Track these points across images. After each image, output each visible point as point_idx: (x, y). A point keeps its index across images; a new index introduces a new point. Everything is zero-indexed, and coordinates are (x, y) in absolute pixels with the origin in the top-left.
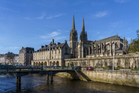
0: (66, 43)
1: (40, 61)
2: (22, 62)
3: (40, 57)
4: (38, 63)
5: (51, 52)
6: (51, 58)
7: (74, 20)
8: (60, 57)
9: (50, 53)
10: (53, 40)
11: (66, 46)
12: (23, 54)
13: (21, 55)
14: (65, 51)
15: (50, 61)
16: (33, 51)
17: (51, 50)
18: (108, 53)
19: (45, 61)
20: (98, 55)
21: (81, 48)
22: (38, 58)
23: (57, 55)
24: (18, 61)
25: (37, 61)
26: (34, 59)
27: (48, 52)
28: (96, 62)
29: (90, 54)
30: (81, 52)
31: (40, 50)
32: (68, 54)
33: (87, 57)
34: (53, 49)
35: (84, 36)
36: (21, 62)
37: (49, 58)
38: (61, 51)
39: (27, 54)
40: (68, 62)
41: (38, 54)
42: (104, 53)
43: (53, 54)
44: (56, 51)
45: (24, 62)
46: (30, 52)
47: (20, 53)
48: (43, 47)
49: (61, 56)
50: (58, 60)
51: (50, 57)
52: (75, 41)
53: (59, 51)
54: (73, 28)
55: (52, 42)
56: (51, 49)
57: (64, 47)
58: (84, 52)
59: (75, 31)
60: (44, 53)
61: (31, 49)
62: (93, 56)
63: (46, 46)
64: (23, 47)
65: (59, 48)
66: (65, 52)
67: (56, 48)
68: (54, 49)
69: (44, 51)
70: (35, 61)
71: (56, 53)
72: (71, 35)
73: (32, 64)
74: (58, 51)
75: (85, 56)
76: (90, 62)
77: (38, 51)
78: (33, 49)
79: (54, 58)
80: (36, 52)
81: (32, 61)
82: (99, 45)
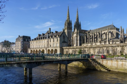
0: (63, 32)
1: (37, 49)
2: (19, 50)
3: (37, 45)
4: (35, 51)
5: (49, 40)
6: (49, 46)
7: (69, 11)
8: (58, 45)
9: (48, 41)
10: (50, 29)
11: (64, 34)
12: (19, 42)
13: (18, 43)
14: (63, 39)
15: (48, 49)
16: (29, 40)
17: (48, 38)
18: (105, 41)
19: (43, 49)
21: (77, 36)
22: (35, 46)
23: (55, 44)
24: (14, 49)
25: (34, 49)
26: (31, 47)
27: (46, 41)
28: (97, 50)
29: (86, 43)
30: (77, 40)
31: (37, 38)
32: (66, 42)
33: (82, 45)
34: (50, 37)
35: (78, 25)
36: (17, 50)
37: (46, 46)
38: (59, 39)
39: (23, 43)
40: (67, 50)
41: (35, 42)
43: (50, 42)
44: (54, 40)
45: (20, 50)
46: (27, 40)
47: (16, 41)
48: (40, 35)
49: (59, 44)
50: (56, 48)
51: (48, 45)
52: (70, 31)
53: (57, 39)
54: (68, 18)
55: (48, 31)
56: (49, 37)
57: (62, 36)
58: (80, 40)
59: (70, 21)
60: (41, 41)
61: (28, 38)
63: (44, 34)
64: (19, 36)
65: (57, 36)
66: (63, 40)
67: (54, 37)
68: (52, 37)
69: (41, 39)
70: (32, 49)
72: (65, 24)
73: (29, 52)
74: (56, 39)
76: (90, 50)
77: (35, 39)
79: (51, 46)
80: (33, 40)
81: (29, 49)
82: (95, 34)
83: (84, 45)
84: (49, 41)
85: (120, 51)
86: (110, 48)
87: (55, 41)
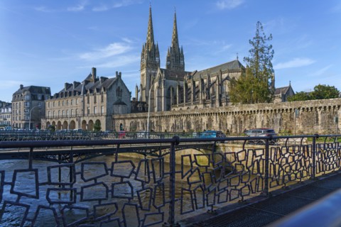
0: (117, 80)
1: (60, 120)
2: (20, 122)
3: (61, 111)
4: (56, 124)
5: (86, 98)
6: (86, 112)
7: (151, 20)
8: (104, 110)
9: (83, 101)
10: (94, 70)
11: (119, 84)
12: (21, 102)
13: (18, 104)
14: (115, 96)
15: (82, 119)
16: (46, 95)
17: (84, 94)
19: (72, 119)
20: (194, 106)
21: (159, 88)
22: (55, 111)
23: (98, 107)
24: (9, 120)
25: (54, 120)
26: (47, 115)
27: (80, 100)
28: (172, 121)
30: (159, 97)
31: (62, 93)
32: (124, 104)
33: (172, 109)
34: (89, 92)
36: (16, 122)
37: (80, 113)
38: (105, 96)
39: (31, 103)
40: (121, 121)
41: (57, 102)
42: (204, 100)
43: (88, 103)
44: (95, 98)
45: (24, 122)
46: (40, 98)
47: (14, 100)
48: (68, 86)
49: (106, 109)
50: (98, 118)
51: (83, 110)
52: (153, 72)
53: (102, 97)
54: (149, 38)
56: (85, 92)
57: (114, 89)
58: (168, 97)
59: (154, 45)
60: (70, 101)
61: (44, 91)
62: (185, 108)
63: (77, 84)
64: (22, 86)
65: (102, 90)
66: (116, 99)
67: (95, 91)
68: (91, 91)
69: (70, 96)
70: (49, 120)
71: (95, 102)
73: (44, 128)
74: (99, 97)
75: (168, 108)
77: (57, 95)
78: (48, 91)
79: (91, 113)
80: (52, 97)
81: (42, 120)
82: (205, 81)
83: (176, 109)
84: (86, 101)
85: (207, 125)
86: (192, 117)
87: (90, 102)
